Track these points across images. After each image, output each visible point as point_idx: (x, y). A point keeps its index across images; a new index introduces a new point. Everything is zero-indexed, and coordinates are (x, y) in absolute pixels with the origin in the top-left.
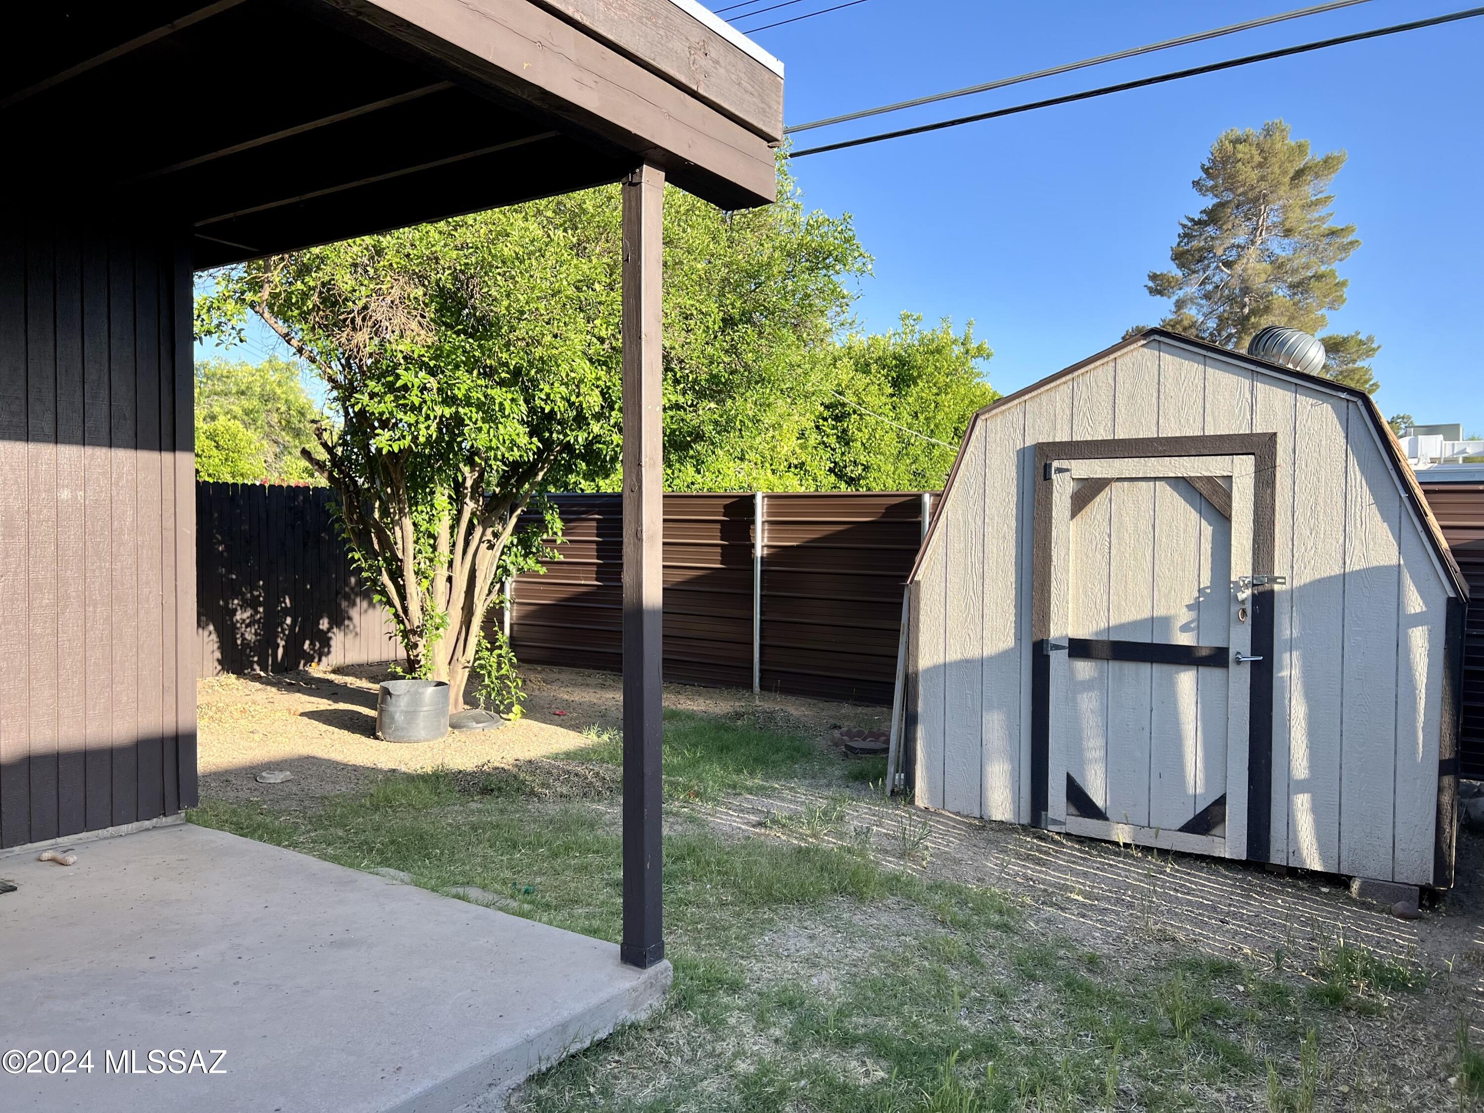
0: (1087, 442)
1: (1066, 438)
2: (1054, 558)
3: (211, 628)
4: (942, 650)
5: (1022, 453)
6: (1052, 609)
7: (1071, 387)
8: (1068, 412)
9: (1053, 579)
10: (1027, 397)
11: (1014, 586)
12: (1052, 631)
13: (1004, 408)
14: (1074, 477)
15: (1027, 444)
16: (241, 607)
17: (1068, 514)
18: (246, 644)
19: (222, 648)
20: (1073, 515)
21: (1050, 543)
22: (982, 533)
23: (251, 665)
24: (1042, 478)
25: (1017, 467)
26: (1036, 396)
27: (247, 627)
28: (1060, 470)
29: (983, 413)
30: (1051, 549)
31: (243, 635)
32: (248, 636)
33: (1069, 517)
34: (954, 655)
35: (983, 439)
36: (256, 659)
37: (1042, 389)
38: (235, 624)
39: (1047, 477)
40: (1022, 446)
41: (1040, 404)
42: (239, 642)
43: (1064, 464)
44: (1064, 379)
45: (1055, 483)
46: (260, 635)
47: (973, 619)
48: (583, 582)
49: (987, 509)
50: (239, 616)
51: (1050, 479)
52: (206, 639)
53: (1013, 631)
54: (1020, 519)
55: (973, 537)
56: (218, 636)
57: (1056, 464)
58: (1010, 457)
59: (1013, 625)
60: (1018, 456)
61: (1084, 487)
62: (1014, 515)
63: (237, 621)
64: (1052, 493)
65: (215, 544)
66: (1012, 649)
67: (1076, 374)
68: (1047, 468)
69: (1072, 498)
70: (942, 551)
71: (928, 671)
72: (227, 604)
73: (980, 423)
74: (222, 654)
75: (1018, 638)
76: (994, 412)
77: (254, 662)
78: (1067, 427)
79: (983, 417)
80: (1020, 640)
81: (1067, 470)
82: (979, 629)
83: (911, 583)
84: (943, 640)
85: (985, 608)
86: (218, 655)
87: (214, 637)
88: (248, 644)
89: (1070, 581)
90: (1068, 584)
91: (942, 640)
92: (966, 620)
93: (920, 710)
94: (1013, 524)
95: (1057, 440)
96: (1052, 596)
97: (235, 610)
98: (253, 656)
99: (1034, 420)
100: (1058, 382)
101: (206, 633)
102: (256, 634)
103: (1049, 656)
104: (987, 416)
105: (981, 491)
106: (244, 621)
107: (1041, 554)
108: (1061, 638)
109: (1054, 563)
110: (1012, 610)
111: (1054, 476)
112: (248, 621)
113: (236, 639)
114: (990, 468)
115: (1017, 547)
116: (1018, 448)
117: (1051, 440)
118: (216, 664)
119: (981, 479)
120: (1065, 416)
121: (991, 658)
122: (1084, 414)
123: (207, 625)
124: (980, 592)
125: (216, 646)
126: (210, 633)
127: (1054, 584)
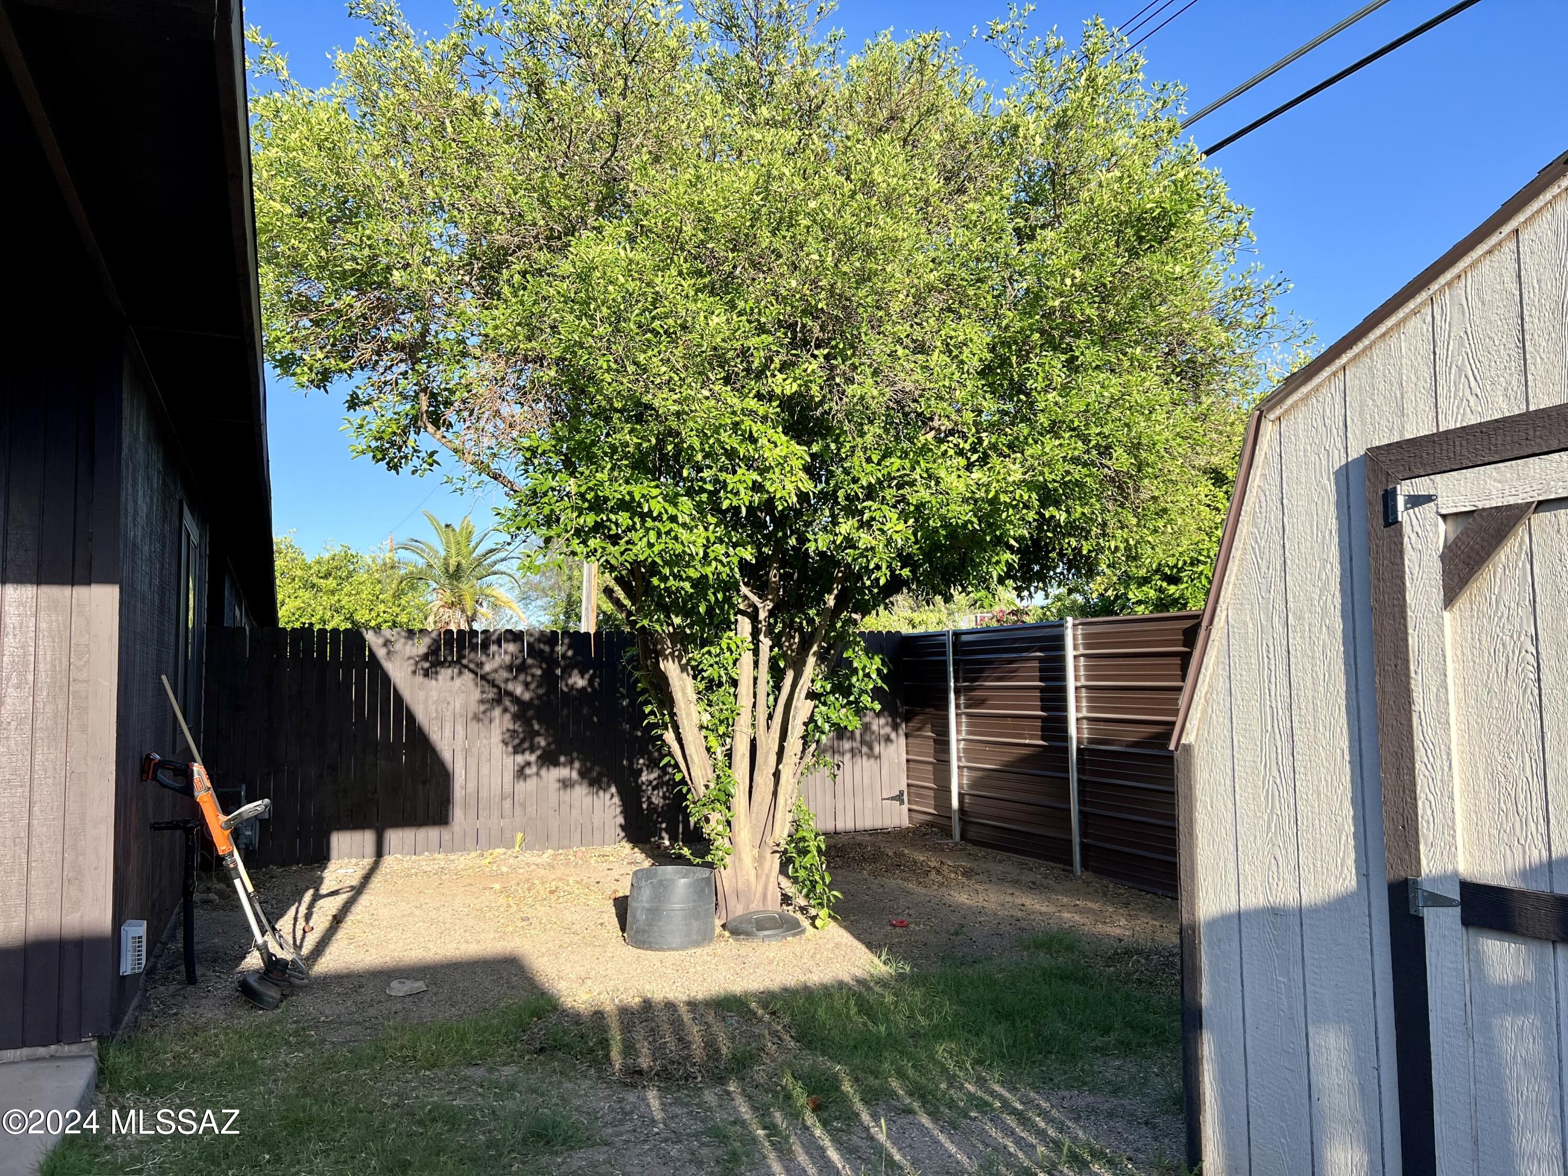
0: (1465, 431)
1: (1425, 429)
2: (1417, 696)
3: (613, 789)
4: (1233, 888)
5: (1344, 475)
6: (1420, 812)
7: (1429, 319)
8: (1427, 373)
9: (1417, 743)
10: (1344, 359)
11: (1347, 758)
12: (1424, 862)
13: (1304, 390)
14: (1444, 512)
15: (1354, 455)
16: (648, 767)
17: (1438, 595)
18: (652, 808)
19: (626, 812)
20: (1449, 599)
21: (1407, 661)
22: (1284, 648)
23: (658, 833)
24: (1381, 521)
25: (1338, 505)
26: (1364, 351)
27: (653, 789)
28: (1415, 501)
29: (1271, 409)
30: (1408, 676)
31: (649, 798)
32: (655, 800)
33: (1441, 603)
34: (1253, 899)
35: (1277, 458)
36: (664, 826)
37: (1372, 336)
38: (641, 787)
39: (1390, 519)
40: (1343, 462)
41: (1370, 369)
42: (645, 806)
43: (1421, 486)
44: (1411, 305)
45: (1407, 529)
46: (669, 798)
47: (1279, 826)
48: (1027, 741)
49: (1290, 599)
50: (644, 777)
51: (1396, 521)
52: (608, 803)
53: (1353, 856)
54: (1349, 613)
55: (1271, 656)
56: (622, 799)
57: (1404, 489)
58: (1324, 488)
59: (1352, 842)
60: (1337, 484)
61: (1465, 533)
62: (1339, 607)
63: (643, 783)
64: (1402, 553)
65: (619, 698)
66: (1352, 895)
67: (1435, 287)
68: (1389, 498)
69: (1443, 557)
70: (1222, 685)
71: (1213, 923)
72: (631, 763)
73: (1268, 428)
74: (625, 818)
75: (1364, 874)
76: (1290, 401)
77: (661, 829)
78: (1426, 406)
79: (1272, 416)
80: (1367, 876)
81: (1429, 499)
82: (1291, 848)
83: (1176, 749)
84: (1234, 865)
85: (1299, 803)
86: (621, 820)
87: (616, 800)
88: (655, 809)
89: (1454, 747)
90: (1449, 754)
91: (1232, 865)
92: (1269, 827)
93: (1205, 1002)
94: (1338, 625)
95: (1408, 436)
96: (1419, 782)
97: (641, 771)
98: (661, 823)
99: (1362, 405)
100: (1401, 313)
101: (608, 796)
102: (664, 798)
103: (1422, 918)
104: (1278, 412)
105: (1279, 561)
106: (650, 782)
107: (1389, 689)
108: (1444, 878)
109: (1417, 707)
110: (1348, 811)
111: (1403, 514)
112: (655, 783)
113: (641, 803)
114: (1290, 517)
115: (1347, 672)
116: (1337, 467)
117: (1396, 439)
118: (619, 830)
119: (1277, 538)
120: (1421, 384)
121: (1315, 910)
122: (1460, 369)
123: (609, 787)
124: (1289, 770)
125: (619, 810)
126: (612, 796)
127: (1420, 756)
